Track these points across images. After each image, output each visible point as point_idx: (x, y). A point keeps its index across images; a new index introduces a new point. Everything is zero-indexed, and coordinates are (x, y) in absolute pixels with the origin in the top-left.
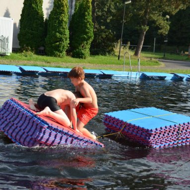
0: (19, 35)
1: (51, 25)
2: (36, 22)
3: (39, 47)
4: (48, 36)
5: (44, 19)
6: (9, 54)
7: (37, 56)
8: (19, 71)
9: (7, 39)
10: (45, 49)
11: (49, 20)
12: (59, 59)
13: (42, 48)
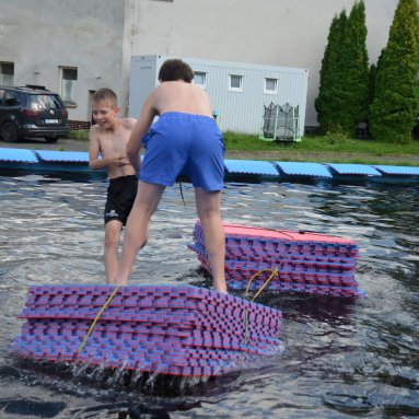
0: (317, 101)
1: (383, 78)
2: (353, 73)
3: (357, 122)
4: (376, 100)
5: (369, 67)
6: (298, 140)
7: (353, 142)
8: (328, 174)
9: (297, 111)
10: (368, 127)
11: (378, 68)
12: (399, 146)
13: (363, 126)
